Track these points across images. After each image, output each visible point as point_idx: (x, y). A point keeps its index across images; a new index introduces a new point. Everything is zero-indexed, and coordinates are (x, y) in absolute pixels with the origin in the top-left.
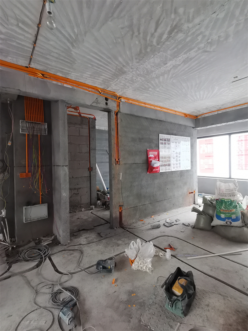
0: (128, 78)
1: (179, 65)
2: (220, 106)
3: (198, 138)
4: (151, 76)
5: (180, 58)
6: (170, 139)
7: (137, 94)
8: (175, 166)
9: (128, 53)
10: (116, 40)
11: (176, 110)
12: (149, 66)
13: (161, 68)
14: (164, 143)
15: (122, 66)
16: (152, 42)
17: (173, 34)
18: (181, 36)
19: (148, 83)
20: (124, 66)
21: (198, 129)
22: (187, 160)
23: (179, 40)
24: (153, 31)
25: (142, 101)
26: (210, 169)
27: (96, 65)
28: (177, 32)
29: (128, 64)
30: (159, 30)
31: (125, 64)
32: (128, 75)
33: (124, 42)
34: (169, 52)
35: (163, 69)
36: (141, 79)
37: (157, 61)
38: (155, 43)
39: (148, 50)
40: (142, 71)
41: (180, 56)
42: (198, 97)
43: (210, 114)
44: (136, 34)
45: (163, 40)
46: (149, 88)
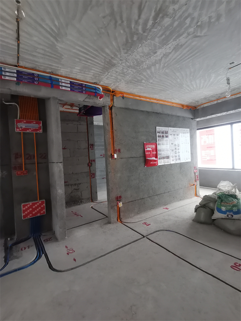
0: (119, 71)
1: (170, 53)
2: (219, 95)
3: (198, 129)
4: (142, 67)
5: (169, 45)
6: (167, 131)
7: (130, 87)
8: (175, 158)
9: (114, 43)
10: (99, 31)
11: (173, 101)
12: (138, 57)
13: (152, 58)
14: (161, 136)
15: (110, 59)
16: (137, 30)
17: (159, 19)
18: (167, 21)
19: (140, 75)
20: (112, 58)
21: (198, 120)
22: (187, 152)
23: (166, 25)
24: (137, 18)
25: (136, 94)
26: (212, 160)
27: (84, 59)
28: (163, 18)
29: (116, 55)
30: (143, 16)
31: (113, 56)
32: (118, 68)
33: (108, 33)
34: (157, 39)
35: (153, 59)
36: (132, 71)
37: (146, 50)
38: (140, 31)
39: (135, 38)
40: (132, 63)
41: (169, 43)
42: (195, 86)
43: (209, 104)
44: (119, 22)
45: (148, 27)
46: (142, 80)
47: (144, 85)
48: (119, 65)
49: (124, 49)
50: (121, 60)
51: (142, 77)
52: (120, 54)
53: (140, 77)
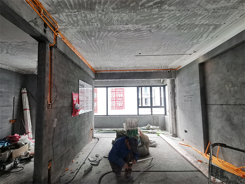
0: (88, 17)
1: (131, 31)
4: (108, 27)
8: (86, 108)
12: (116, 18)
15: (98, 2)
16: (141, 1)
17: (156, 6)
18: (156, 11)
20: (100, 3)
23: (152, 13)
26: (95, 110)
29: (105, 3)
31: (102, 2)
34: (138, 17)
35: (120, 27)
36: (97, 25)
37: (126, 18)
38: (141, 3)
40: (106, 19)
43: (105, 72)
46: (93, 37)
47: (90, 41)
48: (96, 13)
49: (116, 5)
50: (103, 10)
51: (97, 34)
52: (109, 6)
53: (96, 33)
